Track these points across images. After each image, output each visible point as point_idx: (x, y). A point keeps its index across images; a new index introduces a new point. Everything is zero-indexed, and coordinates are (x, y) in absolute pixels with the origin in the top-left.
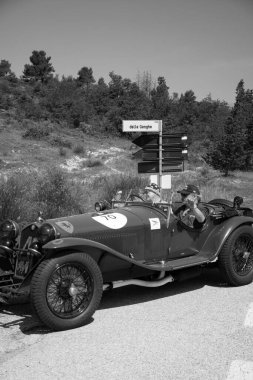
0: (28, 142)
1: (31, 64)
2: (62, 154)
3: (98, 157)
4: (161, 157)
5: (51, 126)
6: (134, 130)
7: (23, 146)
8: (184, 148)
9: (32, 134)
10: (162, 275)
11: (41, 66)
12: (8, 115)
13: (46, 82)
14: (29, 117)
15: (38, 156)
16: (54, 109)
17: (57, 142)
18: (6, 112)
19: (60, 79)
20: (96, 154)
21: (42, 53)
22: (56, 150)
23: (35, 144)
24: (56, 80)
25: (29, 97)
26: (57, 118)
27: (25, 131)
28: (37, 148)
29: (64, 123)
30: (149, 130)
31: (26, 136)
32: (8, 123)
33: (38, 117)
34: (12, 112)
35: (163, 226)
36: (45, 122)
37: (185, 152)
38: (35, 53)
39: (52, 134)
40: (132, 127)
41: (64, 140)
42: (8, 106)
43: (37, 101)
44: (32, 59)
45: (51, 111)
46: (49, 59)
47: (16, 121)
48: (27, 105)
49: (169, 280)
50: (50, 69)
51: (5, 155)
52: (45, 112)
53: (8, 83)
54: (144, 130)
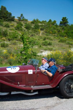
0: (60, 43)
1: (62, 21)
2: (70, 47)
5: (67, 38)
7: (59, 44)
9: (61, 41)
10: (32, 91)
11: (65, 21)
12: (55, 36)
13: (66, 26)
14: (60, 36)
15: (63, 47)
16: (68, 34)
17: (68, 44)
18: (54, 35)
19: (70, 25)
21: (65, 18)
22: (68, 46)
23: (62, 44)
24: (69, 25)
25: (61, 30)
26: (68, 36)
27: (59, 40)
28: (62, 45)
29: (71, 38)
31: (59, 42)
32: (55, 38)
33: (63, 36)
34: (56, 35)
35: (34, 73)
36: (65, 38)
38: (63, 18)
39: (67, 41)
41: (70, 43)
42: (55, 33)
43: (63, 31)
44: (62, 20)
45: (67, 34)
46: (67, 19)
47: (57, 37)
48: (60, 33)
49: (37, 93)
50: (67, 22)
51: (54, 47)
52: (65, 35)
53: (55, 27)
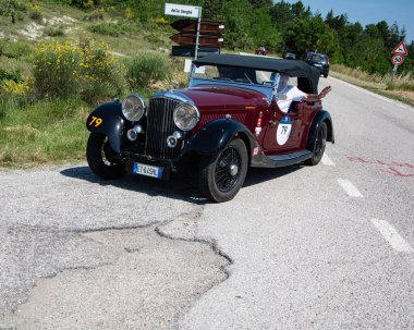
3: (55, 26)
4: (197, 43)
6: (174, 14)
8: (220, 36)
20: (52, 22)
30: (189, 15)
37: (221, 40)
40: (173, 11)
54: (185, 15)
